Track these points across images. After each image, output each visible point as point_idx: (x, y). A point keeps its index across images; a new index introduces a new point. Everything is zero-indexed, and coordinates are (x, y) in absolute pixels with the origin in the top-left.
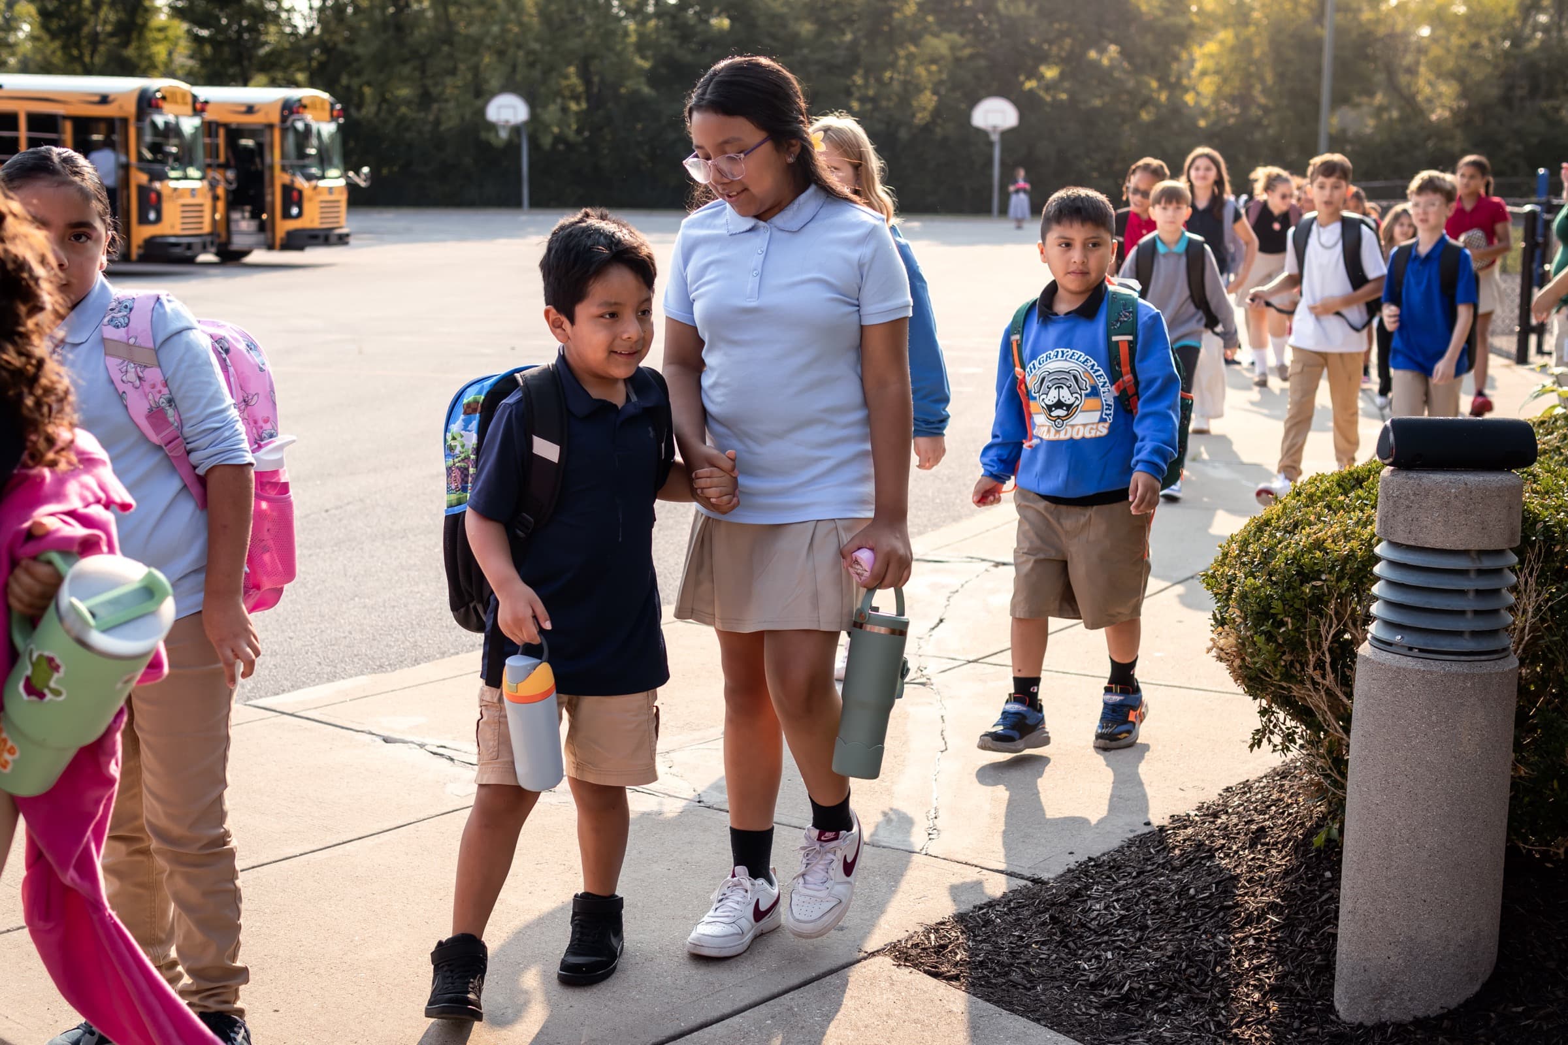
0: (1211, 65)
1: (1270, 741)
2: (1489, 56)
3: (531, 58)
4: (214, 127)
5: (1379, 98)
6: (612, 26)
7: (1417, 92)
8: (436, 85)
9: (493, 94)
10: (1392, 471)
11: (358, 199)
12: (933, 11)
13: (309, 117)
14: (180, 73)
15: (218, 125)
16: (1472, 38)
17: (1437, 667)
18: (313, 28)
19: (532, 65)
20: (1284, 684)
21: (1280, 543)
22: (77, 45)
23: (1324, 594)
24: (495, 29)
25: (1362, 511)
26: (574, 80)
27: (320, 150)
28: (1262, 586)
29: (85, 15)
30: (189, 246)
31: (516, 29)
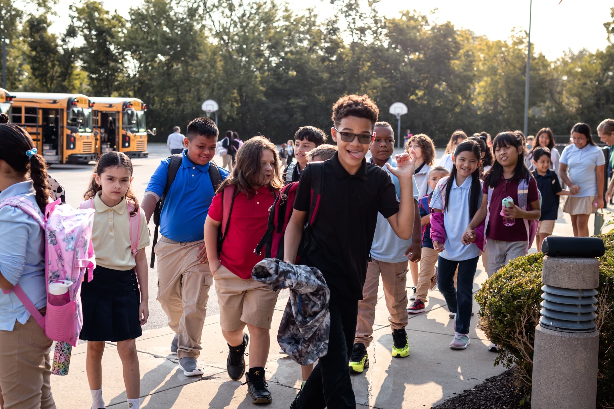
0: (482, 91)
1: (502, 362)
2: (590, 87)
3: (219, 86)
4: (96, 112)
5: (548, 103)
6: (250, 74)
7: (562, 101)
8: (182, 96)
9: (205, 100)
10: (548, 258)
11: (151, 140)
12: (375, 70)
13: (133, 109)
14: (84, 91)
15: (98, 111)
16: (583, 81)
17: (567, 335)
18: (136, 75)
19: (220, 89)
20: (507, 340)
21: (505, 284)
22: (45, 81)
23: (522, 305)
24: (206, 75)
25: (537, 272)
26: (236, 95)
27: (137, 121)
28: (498, 301)
29: (49, 69)
30: (86, 158)
31: (214, 76)
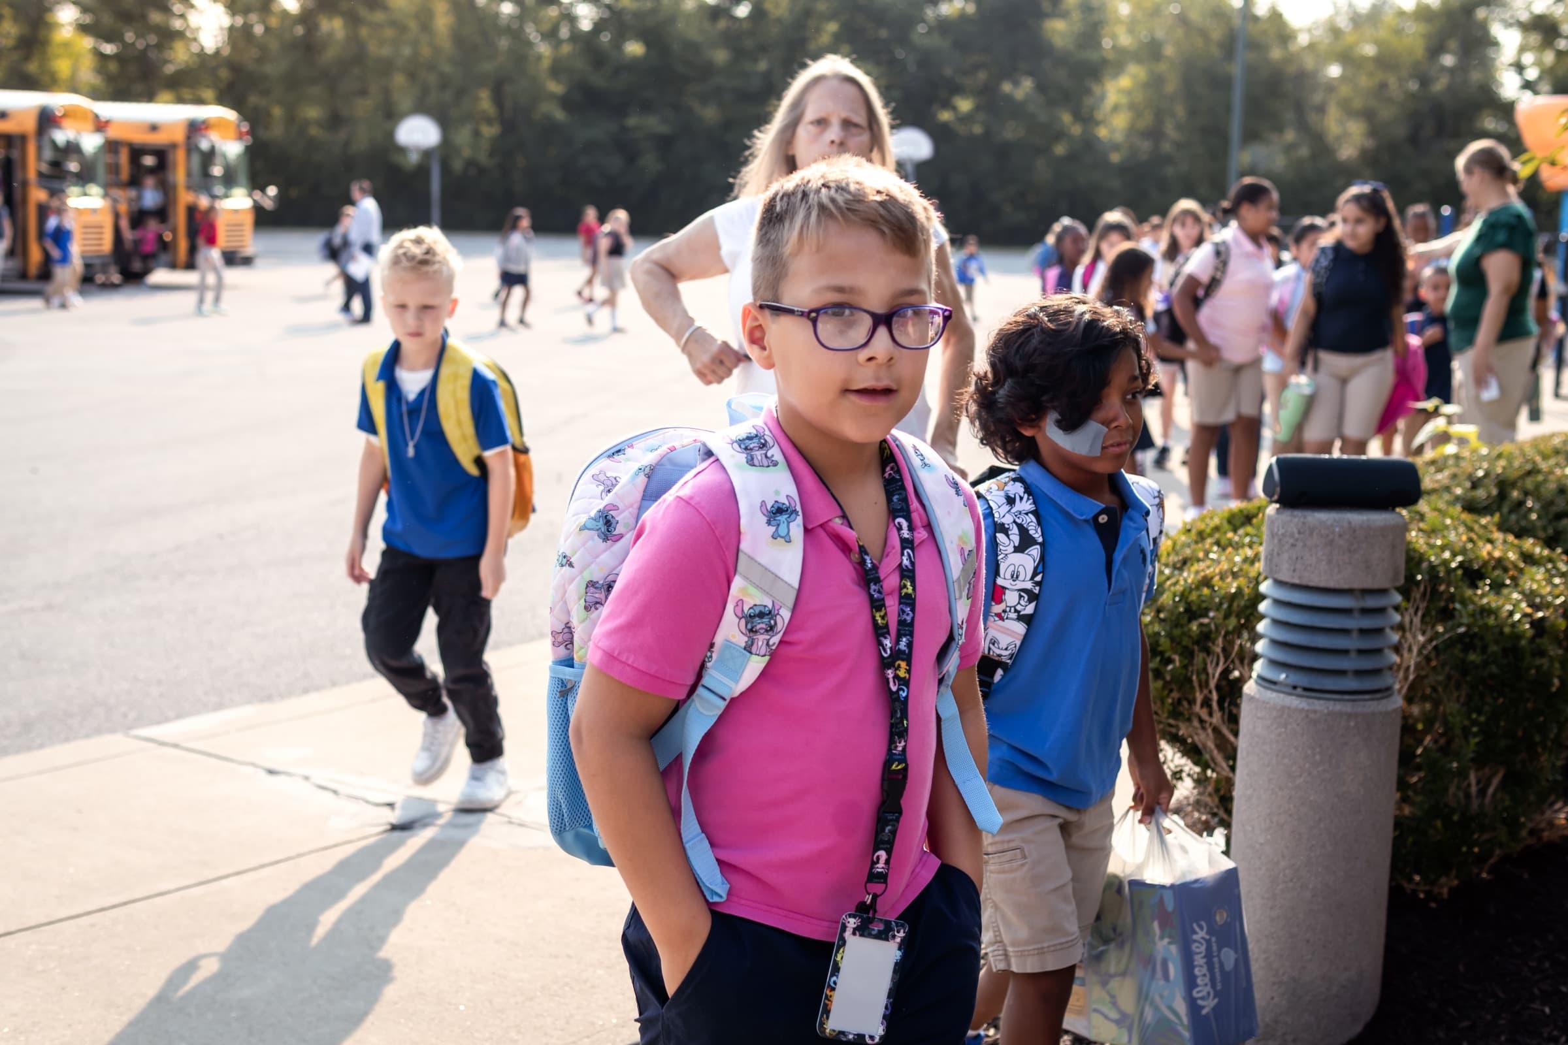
0: (1124, 100)
2: (1397, 96)
3: (443, 81)
4: (116, 145)
5: (1290, 136)
6: (526, 51)
7: (1327, 131)
8: (346, 105)
9: (403, 116)
10: (1278, 509)
11: (264, 219)
13: (214, 137)
15: (121, 143)
16: (1380, 78)
17: (1320, 706)
18: (221, 48)
19: (443, 88)
20: (1172, 721)
21: (1168, 578)
23: (1210, 632)
24: (407, 50)
25: (1250, 547)
26: (487, 104)
27: (225, 171)
31: (428, 51)
